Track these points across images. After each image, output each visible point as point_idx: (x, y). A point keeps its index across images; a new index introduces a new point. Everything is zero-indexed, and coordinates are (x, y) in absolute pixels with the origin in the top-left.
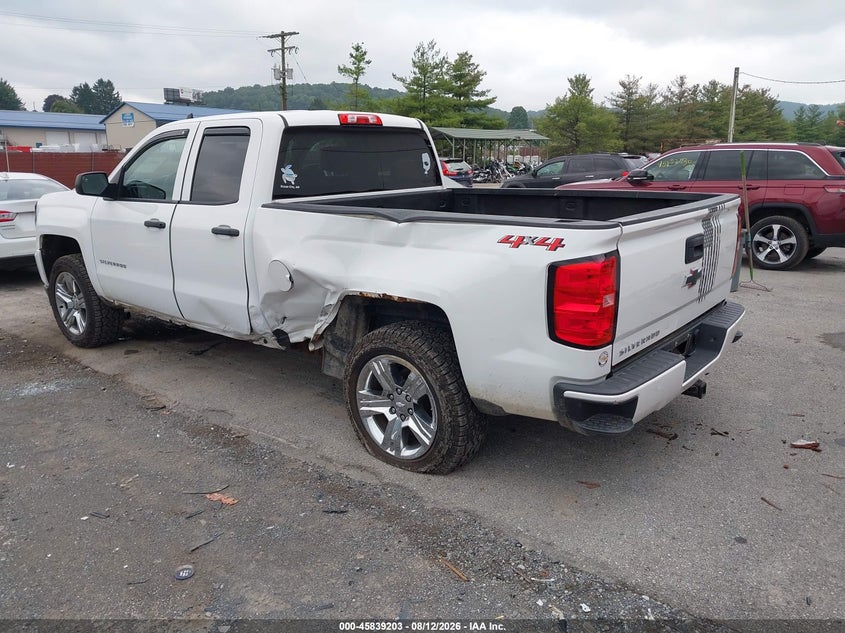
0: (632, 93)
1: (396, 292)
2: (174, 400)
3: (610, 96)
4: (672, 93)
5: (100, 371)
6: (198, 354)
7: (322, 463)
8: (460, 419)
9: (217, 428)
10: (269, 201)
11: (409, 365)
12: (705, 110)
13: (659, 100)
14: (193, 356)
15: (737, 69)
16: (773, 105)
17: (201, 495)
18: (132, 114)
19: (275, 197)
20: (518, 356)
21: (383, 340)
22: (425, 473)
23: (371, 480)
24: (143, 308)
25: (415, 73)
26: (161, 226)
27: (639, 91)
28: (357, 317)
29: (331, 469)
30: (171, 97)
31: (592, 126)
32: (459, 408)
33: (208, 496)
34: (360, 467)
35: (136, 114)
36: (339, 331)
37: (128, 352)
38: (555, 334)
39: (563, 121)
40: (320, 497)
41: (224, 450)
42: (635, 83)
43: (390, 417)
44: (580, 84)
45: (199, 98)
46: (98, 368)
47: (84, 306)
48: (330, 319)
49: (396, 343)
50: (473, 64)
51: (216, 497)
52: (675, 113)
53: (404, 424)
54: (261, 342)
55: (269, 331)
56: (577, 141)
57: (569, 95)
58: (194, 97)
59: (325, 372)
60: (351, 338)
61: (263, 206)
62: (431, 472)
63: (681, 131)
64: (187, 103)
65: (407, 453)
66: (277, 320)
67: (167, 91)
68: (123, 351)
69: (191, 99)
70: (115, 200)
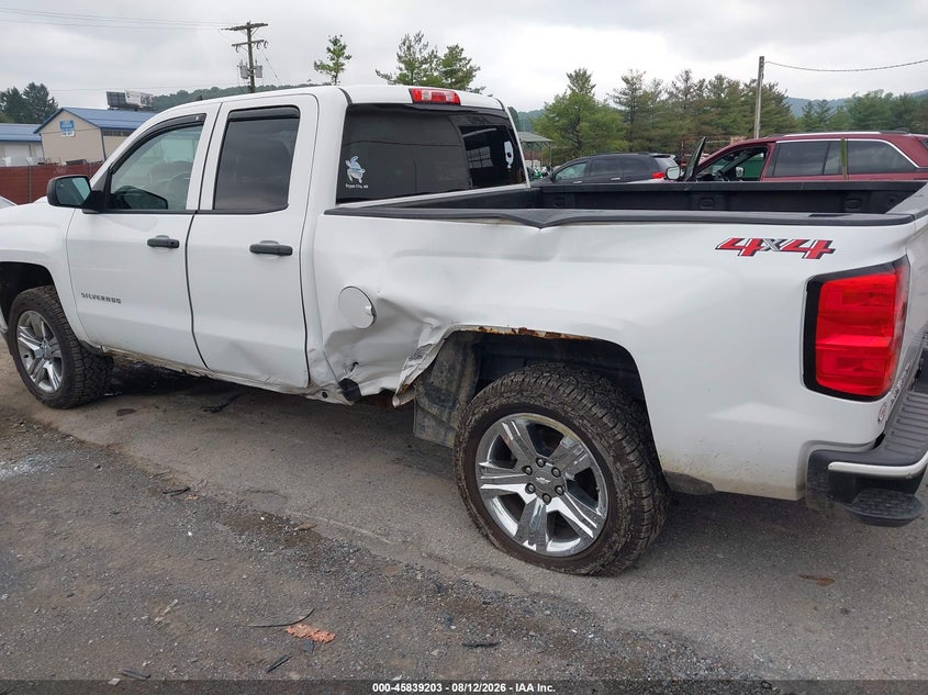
0: (636, 89)
1: (542, 325)
2: (200, 478)
3: (612, 93)
4: (677, 89)
5: (87, 440)
6: (216, 411)
7: (430, 565)
8: (645, 502)
9: (269, 517)
10: (333, 206)
11: (560, 427)
12: (713, 107)
13: (664, 96)
14: (208, 414)
15: (762, 58)
16: (781, 102)
17: (277, 629)
18: (72, 122)
19: (339, 201)
20: (752, 414)
21: (521, 392)
22: (587, 575)
23: (512, 590)
24: (144, 355)
25: (401, 69)
26: (174, 245)
27: (643, 87)
28: (465, 360)
29: (448, 574)
30: (115, 102)
31: (597, 125)
32: (643, 486)
33: (289, 629)
34: (488, 570)
35: (76, 120)
36: (435, 380)
37: (121, 413)
38: (812, 380)
39: (564, 121)
40: (450, 621)
41: (289, 552)
42: (639, 78)
43: (527, 498)
44: (580, 79)
45: (148, 103)
46: (84, 436)
47: (58, 353)
48: (425, 363)
49: (542, 396)
50: (465, 59)
51: (301, 630)
52: (681, 110)
53: (549, 509)
54: (319, 396)
55: (334, 382)
56: (579, 142)
57: (569, 92)
58: (143, 102)
59: (418, 435)
60: (453, 389)
61: (327, 213)
62: (597, 574)
63: (689, 129)
64: (135, 108)
65: (555, 547)
66: (344, 366)
67: (110, 95)
68: (114, 410)
69: (140, 104)
70: (101, 213)
